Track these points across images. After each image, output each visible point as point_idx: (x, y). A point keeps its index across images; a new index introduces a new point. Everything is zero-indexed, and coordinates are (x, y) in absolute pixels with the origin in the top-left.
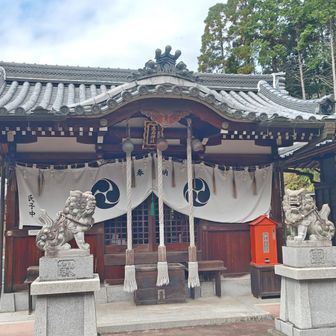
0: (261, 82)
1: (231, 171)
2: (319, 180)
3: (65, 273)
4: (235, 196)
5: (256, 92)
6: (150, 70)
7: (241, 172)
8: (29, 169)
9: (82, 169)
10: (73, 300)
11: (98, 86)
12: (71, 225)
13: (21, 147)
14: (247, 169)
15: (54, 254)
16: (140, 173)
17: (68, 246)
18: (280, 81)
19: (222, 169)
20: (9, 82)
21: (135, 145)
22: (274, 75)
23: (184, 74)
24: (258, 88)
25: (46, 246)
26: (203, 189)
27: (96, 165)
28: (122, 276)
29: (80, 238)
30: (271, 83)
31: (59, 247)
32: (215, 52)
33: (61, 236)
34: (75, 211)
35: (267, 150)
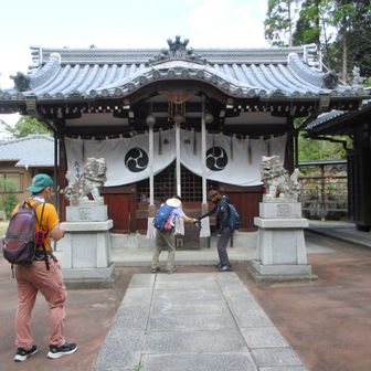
0: (291, 54)
1: (247, 139)
2: (351, 147)
3: (84, 217)
4: (250, 161)
5: (285, 64)
6: (163, 57)
7: (257, 141)
8: (75, 140)
9: (117, 140)
10: (89, 236)
11: (138, 65)
12: (88, 183)
13: (69, 122)
14: (262, 137)
15: (76, 204)
16: (166, 142)
17: (86, 198)
18: (310, 53)
19: (238, 137)
20: (63, 65)
21: (157, 119)
22: (304, 46)
23: (193, 58)
24: (288, 61)
25: (71, 197)
26: (222, 156)
27: (129, 136)
28: (145, 227)
29: (95, 193)
30: (301, 55)
31: (80, 199)
32: (282, 15)
33: (81, 191)
34: (91, 172)
35: (283, 120)
